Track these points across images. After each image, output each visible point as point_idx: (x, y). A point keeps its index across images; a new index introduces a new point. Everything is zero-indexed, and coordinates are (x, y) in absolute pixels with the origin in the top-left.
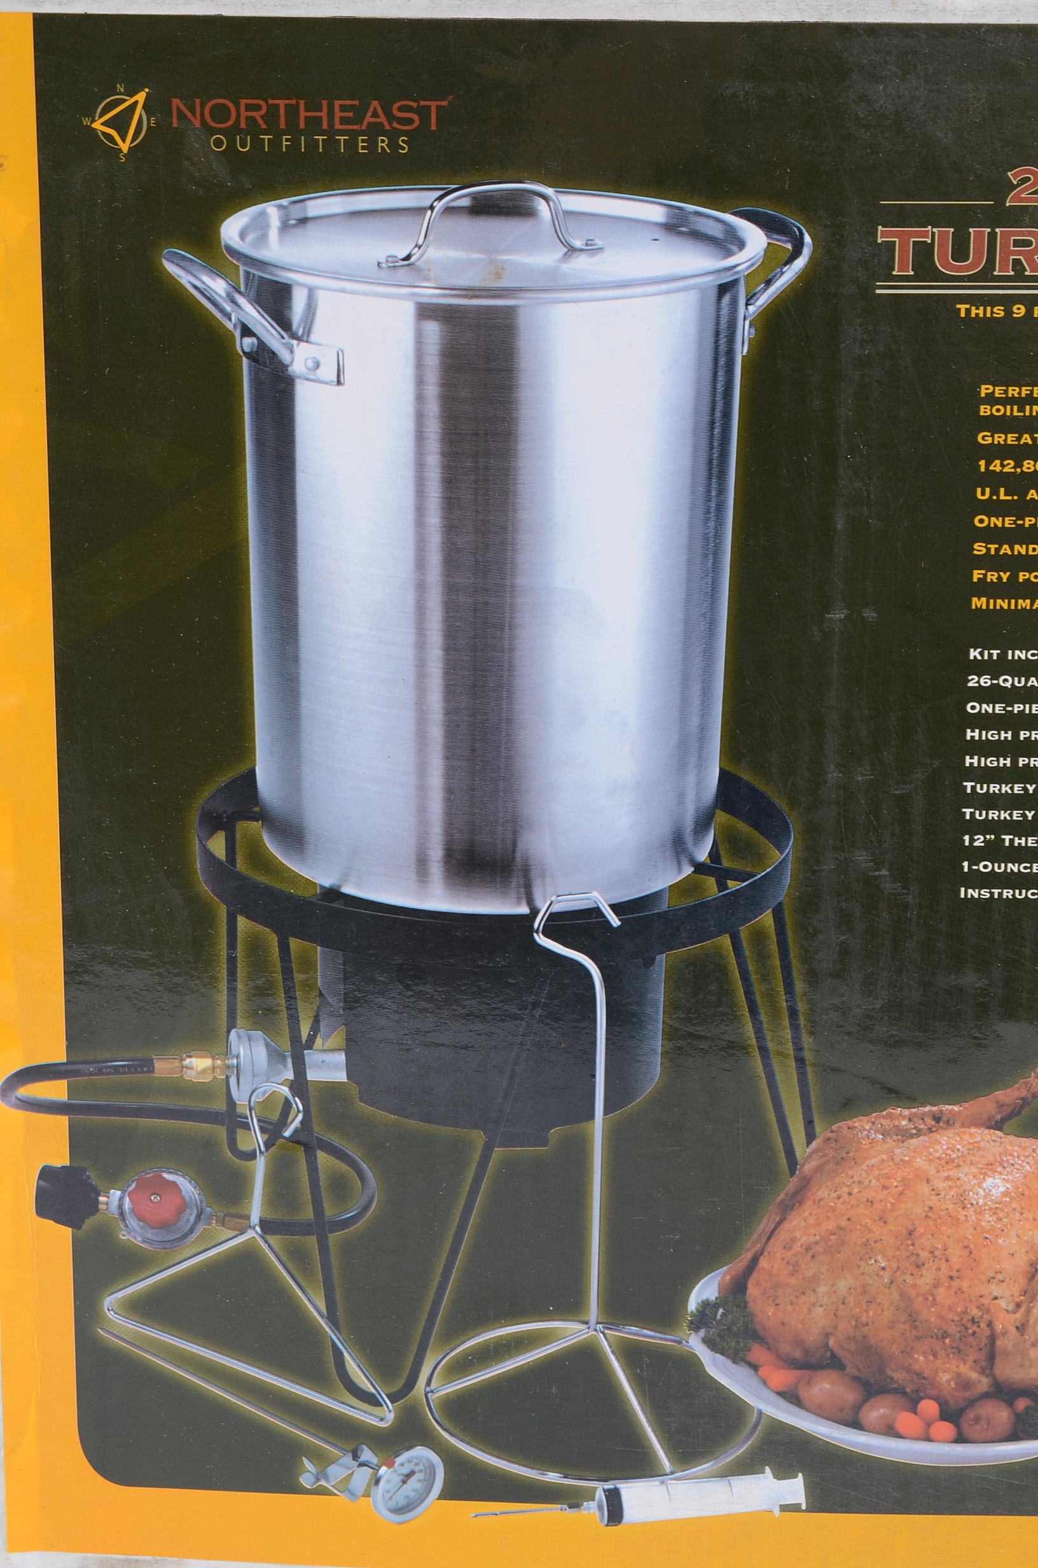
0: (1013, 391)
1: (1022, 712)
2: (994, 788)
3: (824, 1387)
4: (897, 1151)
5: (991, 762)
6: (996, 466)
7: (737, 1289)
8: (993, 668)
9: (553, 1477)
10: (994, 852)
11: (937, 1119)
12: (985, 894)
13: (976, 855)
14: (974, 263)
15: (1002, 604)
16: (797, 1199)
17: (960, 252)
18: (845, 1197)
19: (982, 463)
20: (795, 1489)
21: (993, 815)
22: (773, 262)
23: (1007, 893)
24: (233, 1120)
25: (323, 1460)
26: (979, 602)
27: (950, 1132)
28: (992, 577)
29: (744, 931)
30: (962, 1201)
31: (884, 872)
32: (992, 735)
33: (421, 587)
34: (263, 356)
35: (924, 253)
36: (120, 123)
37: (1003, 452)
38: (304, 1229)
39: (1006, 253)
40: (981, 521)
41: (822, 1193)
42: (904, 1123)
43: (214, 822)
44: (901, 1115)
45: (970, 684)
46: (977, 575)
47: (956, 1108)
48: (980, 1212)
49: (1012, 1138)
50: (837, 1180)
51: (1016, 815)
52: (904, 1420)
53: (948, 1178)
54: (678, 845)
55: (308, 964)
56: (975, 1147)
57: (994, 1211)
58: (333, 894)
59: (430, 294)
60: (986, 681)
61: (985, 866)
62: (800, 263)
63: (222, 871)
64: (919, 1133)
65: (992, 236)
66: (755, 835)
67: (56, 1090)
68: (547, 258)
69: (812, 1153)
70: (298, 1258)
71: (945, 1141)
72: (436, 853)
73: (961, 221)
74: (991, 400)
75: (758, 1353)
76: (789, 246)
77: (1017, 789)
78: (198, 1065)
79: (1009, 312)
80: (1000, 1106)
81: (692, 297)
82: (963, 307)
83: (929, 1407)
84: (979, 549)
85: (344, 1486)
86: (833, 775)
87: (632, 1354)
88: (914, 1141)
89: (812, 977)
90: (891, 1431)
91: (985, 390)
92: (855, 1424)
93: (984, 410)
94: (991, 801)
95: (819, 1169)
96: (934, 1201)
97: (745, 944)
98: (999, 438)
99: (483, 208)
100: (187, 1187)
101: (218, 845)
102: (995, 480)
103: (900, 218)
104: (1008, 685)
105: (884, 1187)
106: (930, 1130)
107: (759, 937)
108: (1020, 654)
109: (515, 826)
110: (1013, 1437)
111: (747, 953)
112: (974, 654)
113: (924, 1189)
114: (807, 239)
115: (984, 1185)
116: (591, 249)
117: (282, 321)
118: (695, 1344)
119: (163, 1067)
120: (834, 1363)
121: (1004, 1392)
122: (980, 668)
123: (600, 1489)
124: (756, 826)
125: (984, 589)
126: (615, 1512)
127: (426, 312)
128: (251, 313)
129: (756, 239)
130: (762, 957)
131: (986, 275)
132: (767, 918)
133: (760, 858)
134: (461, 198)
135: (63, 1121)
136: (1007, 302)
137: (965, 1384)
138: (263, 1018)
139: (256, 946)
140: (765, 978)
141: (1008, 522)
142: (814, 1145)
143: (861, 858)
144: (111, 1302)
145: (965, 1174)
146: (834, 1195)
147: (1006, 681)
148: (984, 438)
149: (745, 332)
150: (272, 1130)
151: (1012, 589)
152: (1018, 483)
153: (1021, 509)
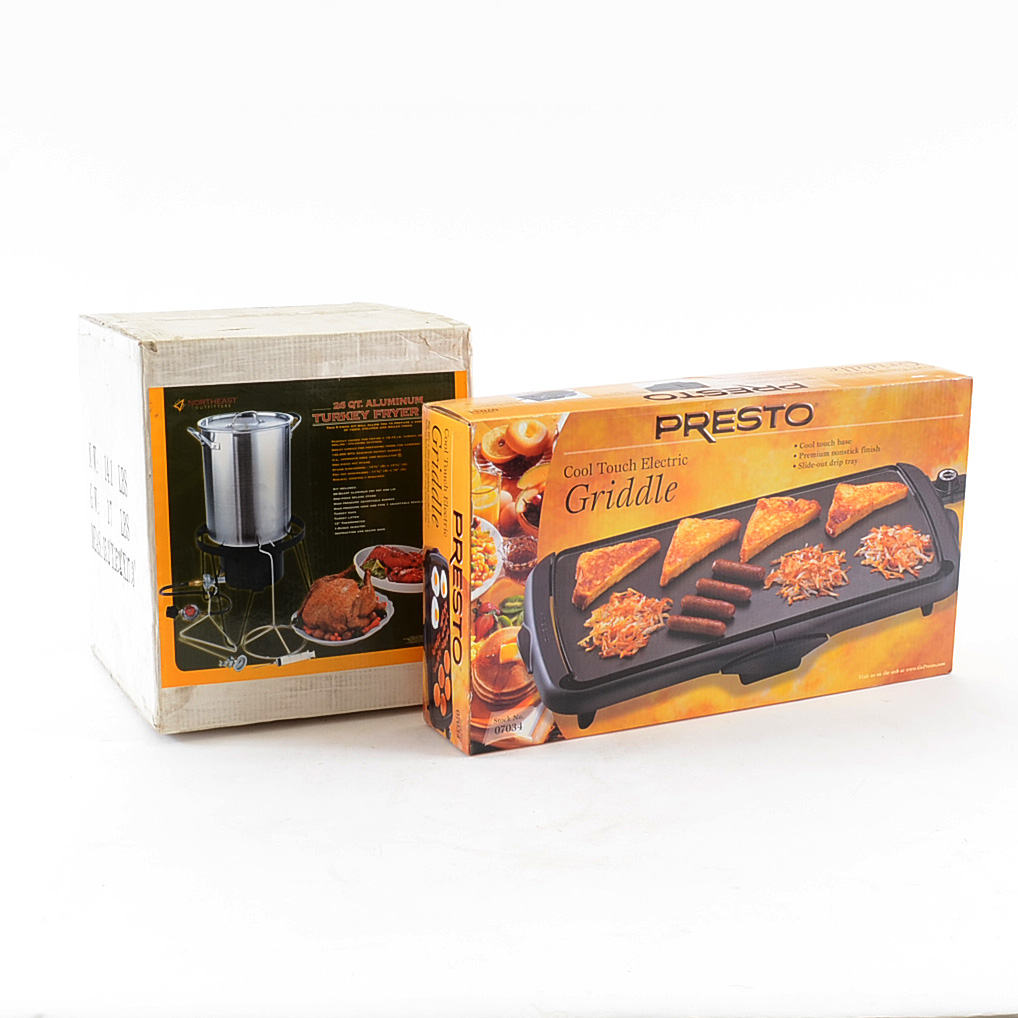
0: (337, 441)
1: (343, 499)
2: (339, 513)
3: (317, 632)
4: (327, 584)
5: (338, 509)
6: (335, 455)
7: (300, 615)
8: (338, 492)
9: (268, 658)
10: (340, 525)
11: (334, 577)
12: (339, 533)
13: (337, 526)
14: (329, 420)
15: (338, 480)
16: (310, 596)
17: (326, 417)
18: (318, 594)
19: (333, 455)
20: (313, 654)
21: (339, 518)
22: (295, 422)
24: (205, 593)
25: (223, 660)
26: (334, 480)
27: (337, 579)
28: (336, 475)
29: (297, 545)
30: (339, 593)
31: (321, 531)
32: (338, 504)
33: (236, 486)
34: (206, 445)
35: (320, 418)
36: (179, 406)
37: (336, 452)
38: (218, 613)
39: (334, 417)
40: (333, 465)
41: (314, 594)
42: (328, 579)
43: (199, 534)
44: (328, 577)
45: (334, 495)
46: (333, 475)
47: (337, 575)
48: (342, 594)
49: (347, 579)
50: (317, 591)
51: (344, 518)
52: (332, 637)
53: (337, 588)
54: (285, 530)
55: (217, 560)
56: (341, 582)
57: (345, 594)
58: (222, 546)
59: (235, 432)
60: (336, 494)
61: (339, 528)
62: (299, 422)
63: (200, 543)
64: (331, 580)
65: (332, 414)
67: (170, 591)
68: (256, 424)
69: (312, 586)
70: (217, 620)
71: (336, 581)
72: (240, 536)
73: (326, 412)
74: (333, 443)
75: (305, 627)
76: (297, 419)
77: (343, 513)
78: (197, 582)
79: (335, 427)
80: (345, 573)
81: (281, 430)
82: (328, 427)
83: (336, 634)
84: (333, 470)
85: (228, 665)
86: (311, 514)
87: (280, 630)
88: (330, 582)
89: (310, 553)
90: (330, 640)
91: (332, 441)
92: (323, 639)
93: (332, 445)
94: (338, 516)
95: (313, 590)
96: (334, 593)
98: (335, 450)
99: (244, 416)
100: (196, 607)
101: (200, 539)
102: (335, 457)
103: (315, 412)
104: (340, 494)
105: (326, 592)
106: (333, 580)
107: (300, 545)
108: (342, 489)
109: (255, 529)
110: (352, 638)
111: (298, 549)
112: (334, 489)
113: (333, 591)
114: (300, 417)
115: (343, 589)
116: (263, 422)
117: (209, 438)
118: (293, 627)
119: (190, 584)
120: (319, 628)
121: (349, 630)
122: (336, 491)
123: (277, 659)
124: (298, 525)
125: (335, 477)
126: (280, 664)
127: (234, 435)
128: (203, 438)
129: (292, 418)
130: (301, 550)
131: (331, 421)
132: (301, 542)
133: (299, 531)
134: (240, 414)
135: (171, 597)
137: (342, 628)
138: (209, 572)
139: (207, 557)
140: (302, 554)
141: (338, 465)
143: (317, 529)
144: (181, 633)
145: (339, 587)
146: (316, 594)
148: (333, 450)
149: (291, 434)
150: (212, 594)
151: (340, 477)
152: (339, 458)
153: (340, 462)
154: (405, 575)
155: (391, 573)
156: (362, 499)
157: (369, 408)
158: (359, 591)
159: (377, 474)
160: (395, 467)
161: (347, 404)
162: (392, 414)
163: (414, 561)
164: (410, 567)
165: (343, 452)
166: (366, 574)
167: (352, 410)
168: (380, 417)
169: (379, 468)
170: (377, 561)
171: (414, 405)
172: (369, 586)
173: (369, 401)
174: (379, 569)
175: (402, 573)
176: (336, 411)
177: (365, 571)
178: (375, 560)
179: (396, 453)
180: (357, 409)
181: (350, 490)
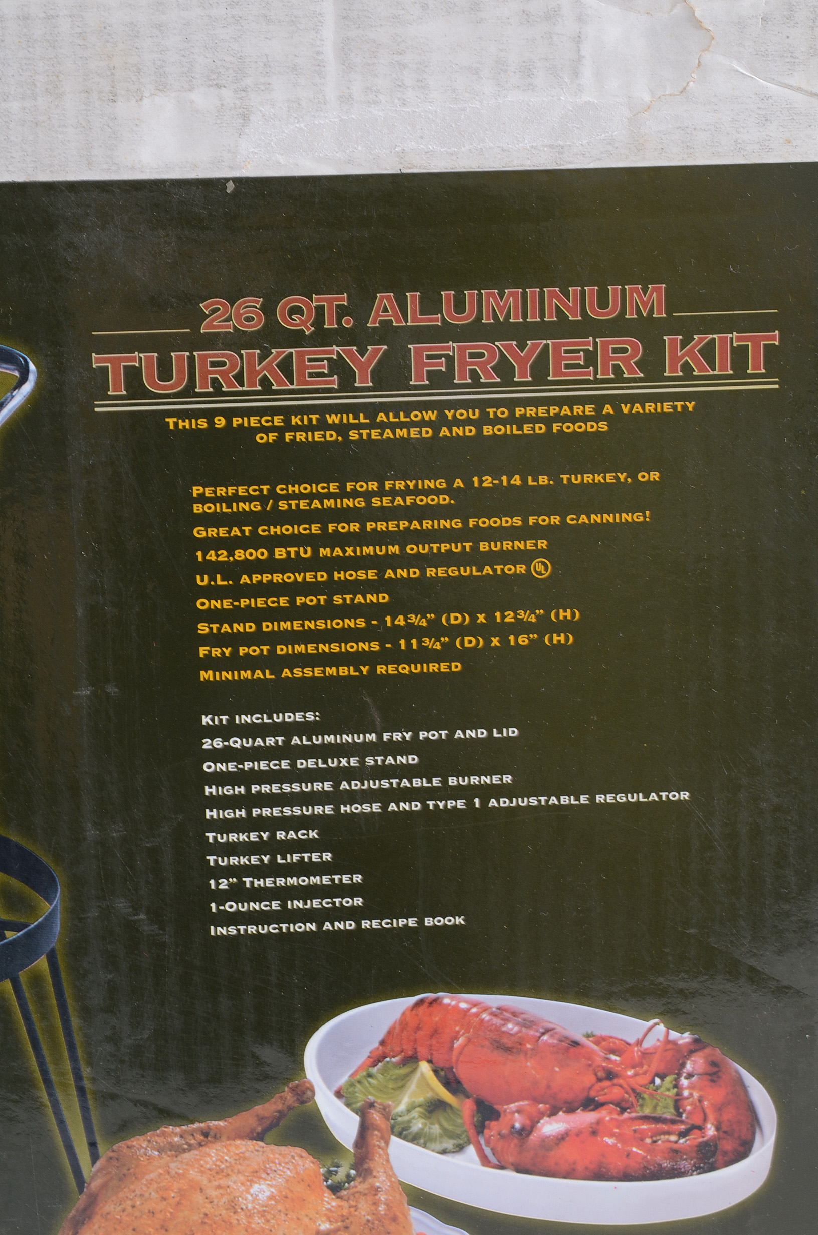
0: (221, 491)
1: (252, 769)
2: (233, 837)
4: (172, 1165)
5: (228, 814)
6: (211, 556)
8: (225, 732)
10: (238, 893)
11: (206, 1134)
12: (232, 931)
13: (222, 897)
14: (176, 382)
15: (227, 675)
16: (87, 1214)
17: (165, 372)
18: (130, 1209)
19: (199, 554)
21: (234, 860)
23: (252, 929)
26: (206, 675)
27: (218, 1145)
28: (216, 652)
29: (23, 976)
30: (233, 1206)
31: (143, 916)
32: (227, 791)
35: (133, 375)
37: (216, 544)
39: (204, 374)
40: (202, 604)
41: (109, 1207)
42: (176, 1139)
44: (173, 1133)
45: (205, 747)
46: (203, 651)
47: (221, 1123)
48: (250, 1216)
49: (273, 1147)
50: (121, 1195)
51: (254, 860)
53: (219, 1187)
56: (241, 1158)
57: (262, 1214)
60: (218, 743)
61: (230, 907)
62: (27, 388)
64: (191, 1147)
65: (192, 359)
66: (26, 889)
69: (98, 1171)
71: (214, 1154)
73: (164, 347)
74: (202, 499)
76: (17, 374)
77: (253, 836)
79: (211, 423)
80: (260, 1119)
82: (171, 421)
84: (203, 628)
86: (91, 832)
88: (187, 1156)
89: (86, 1013)
91: (196, 491)
93: (198, 508)
94: (231, 849)
95: (104, 1186)
96: (208, 1208)
97: (24, 987)
98: (212, 532)
102: (212, 569)
103: (111, 346)
104: (238, 746)
105: (164, 1199)
106: (200, 1145)
107: (36, 980)
108: (246, 719)
111: (27, 995)
112: (206, 720)
113: (199, 1198)
114: (32, 367)
115: (252, 1191)
122: (212, 732)
124: (26, 881)
125: (210, 663)
130: (41, 998)
131: (189, 392)
132: (42, 963)
133: (31, 909)
136: (209, 415)
140: (45, 1016)
141: (226, 604)
142: (98, 1164)
143: (121, 905)
145: (234, 1183)
146: (119, 1209)
147: (236, 743)
148: (199, 532)
151: (234, 662)
152: (232, 570)
153: (236, 592)
154: (562, 1138)
155: (494, 1128)
156: (349, 774)
157: (386, 332)
158: (330, 1201)
159: (424, 655)
160: (520, 627)
161: (268, 310)
162: (504, 369)
163: (610, 1075)
164: (591, 1104)
165: (254, 542)
166: (364, 1129)
167: (296, 339)
168: (440, 380)
169: (434, 630)
170: (424, 1067)
171: (618, 327)
172: (380, 1180)
173: (385, 300)
174: (435, 1107)
175: (551, 1127)
176: (211, 342)
177: (363, 1112)
178: (411, 1059)
179: (526, 557)
180: (322, 337)
181: (287, 730)
